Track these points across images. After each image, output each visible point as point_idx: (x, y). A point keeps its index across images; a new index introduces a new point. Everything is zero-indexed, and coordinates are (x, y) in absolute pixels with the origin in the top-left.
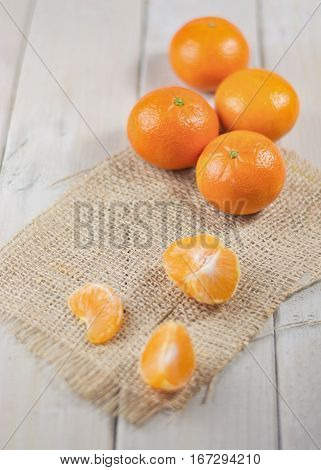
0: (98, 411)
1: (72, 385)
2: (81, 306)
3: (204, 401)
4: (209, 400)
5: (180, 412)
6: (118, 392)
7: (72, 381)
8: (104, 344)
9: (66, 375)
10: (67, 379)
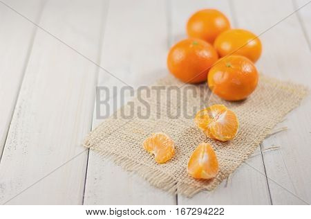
0: (166, 193)
1: (150, 182)
2: (150, 145)
3: (226, 186)
4: (228, 185)
5: (213, 191)
6: (176, 184)
7: (149, 179)
8: (165, 163)
9: (146, 176)
10: (146, 179)
